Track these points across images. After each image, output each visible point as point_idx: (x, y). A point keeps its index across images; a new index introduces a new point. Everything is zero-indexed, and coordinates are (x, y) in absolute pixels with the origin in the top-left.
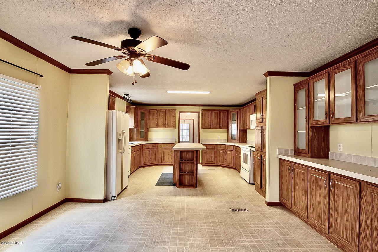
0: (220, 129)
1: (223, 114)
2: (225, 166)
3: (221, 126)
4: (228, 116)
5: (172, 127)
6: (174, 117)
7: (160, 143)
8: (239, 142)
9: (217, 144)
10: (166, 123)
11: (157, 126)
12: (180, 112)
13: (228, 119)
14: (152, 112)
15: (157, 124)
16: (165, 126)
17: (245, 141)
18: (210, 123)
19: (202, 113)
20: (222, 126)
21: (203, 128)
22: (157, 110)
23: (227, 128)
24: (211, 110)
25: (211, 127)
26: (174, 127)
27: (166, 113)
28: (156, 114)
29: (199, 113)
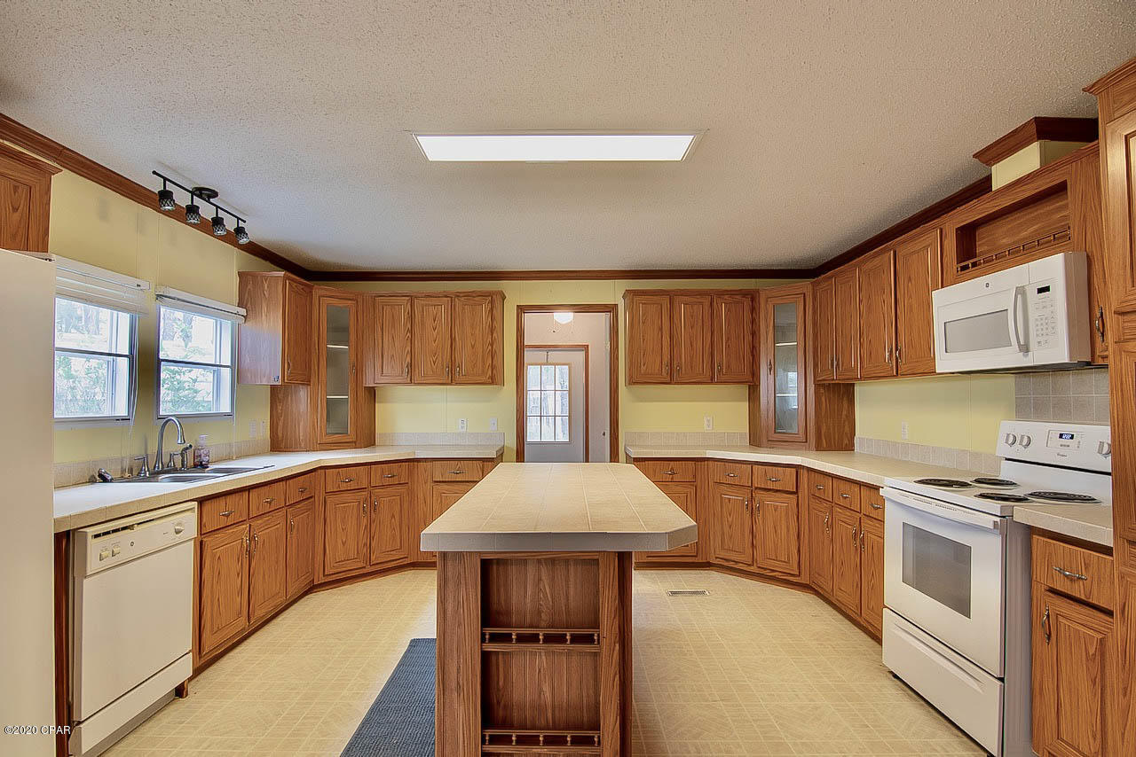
0: (718, 383)
1: (728, 310)
2: (753, 569)
3: (719, 371)
4: (753, 321)
5: (483, 379)
6: (495, 328)
7: (426, 460)
8: (819, 448)
9: (708, 459)
10: (452, 361)
11: (412, 375)
12: (522, 309)
13: (754, 334)
14: (387, 310)
15: (410, 365)
16: (452, 375)
17: (846, 441)
18: (666, 359)
19: (630, 307)
20: (728, 367)
21: (632, 381)
22: (412, 298)
23: (748, 377)
24: (671, 295)
25: (672, 376)
26: (494, 379)
27: (453, 307)
28: (403, 317)
29: (611, 309)
